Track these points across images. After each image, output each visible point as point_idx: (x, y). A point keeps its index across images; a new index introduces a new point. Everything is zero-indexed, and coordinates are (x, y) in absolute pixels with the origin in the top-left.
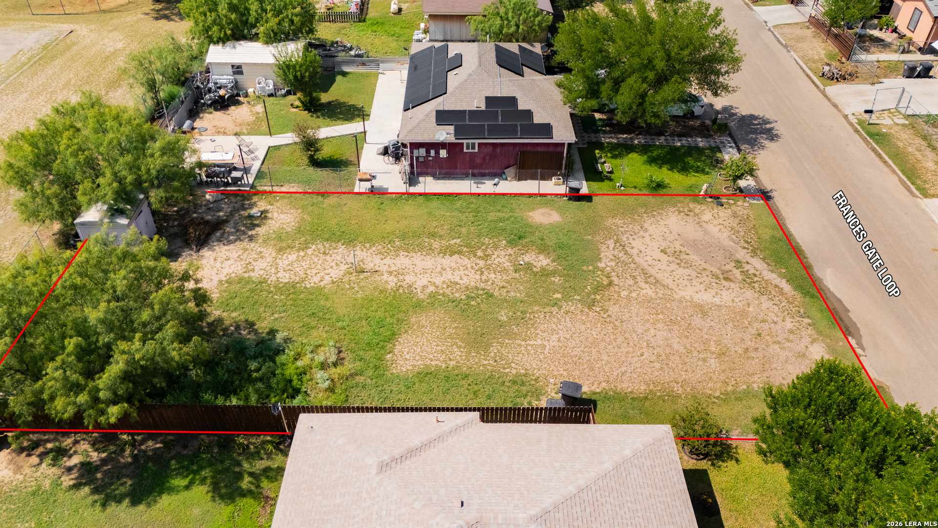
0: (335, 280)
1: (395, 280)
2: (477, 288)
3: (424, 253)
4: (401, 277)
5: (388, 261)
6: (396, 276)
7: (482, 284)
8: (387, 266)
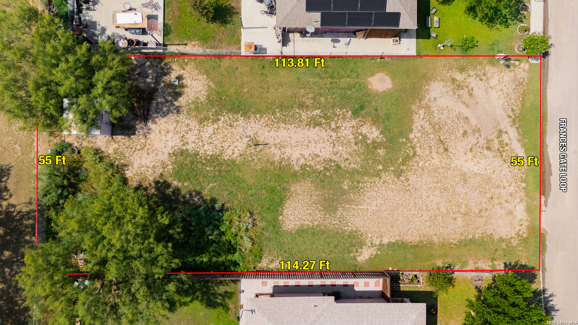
0: (242, 153)
1: (279, 152)
2: (331, 160)
3: (296, 125)
4: (283, 150)
5: (273, 133)
6: (280, 149)
7: (334, 157)
8: (272, 139)
